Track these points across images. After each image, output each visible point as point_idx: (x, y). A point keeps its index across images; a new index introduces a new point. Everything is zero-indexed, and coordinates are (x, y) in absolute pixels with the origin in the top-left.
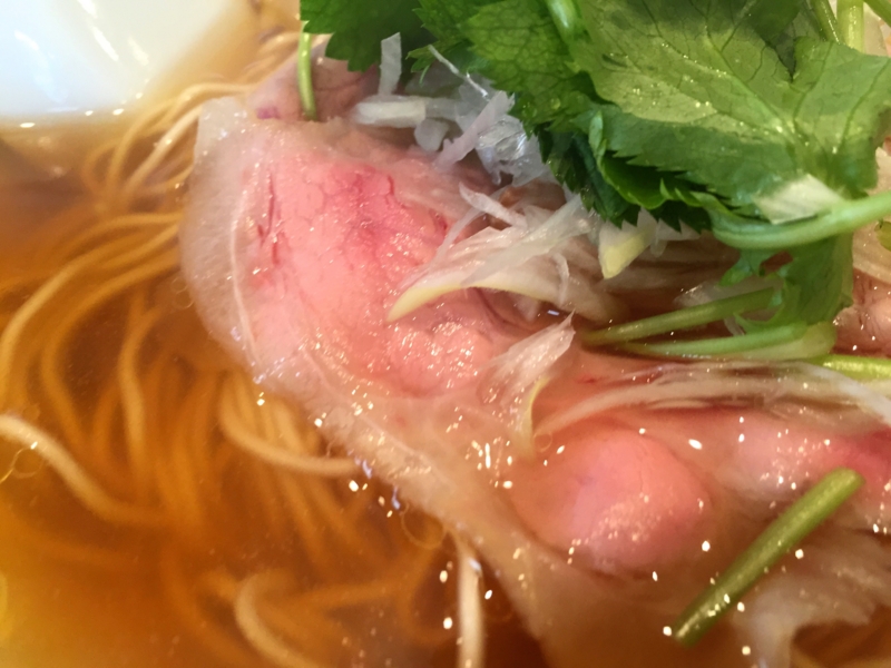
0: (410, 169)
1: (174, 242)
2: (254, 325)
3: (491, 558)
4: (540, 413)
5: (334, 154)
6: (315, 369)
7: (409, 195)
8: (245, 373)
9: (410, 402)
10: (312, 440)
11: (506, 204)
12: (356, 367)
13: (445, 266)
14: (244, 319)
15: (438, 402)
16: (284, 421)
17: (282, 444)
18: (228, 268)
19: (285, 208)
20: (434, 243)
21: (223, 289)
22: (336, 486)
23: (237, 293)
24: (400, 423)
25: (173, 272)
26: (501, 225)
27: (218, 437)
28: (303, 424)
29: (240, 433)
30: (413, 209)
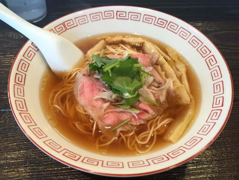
0: (98, 83)
1: (73, 88)
2: (80, 99)
3: (97, 122)
4: (105, 111)
5: (90, 81)
6: (85, 104)
7: (97, 87)
8: (79, 104)
9: (93, 108)
10: (84, 111)
11: (106, 89)
12: (89, 104)
13: (99, 95)
14: (79, 98)
15: (96, 108)
16: (82, 108)
17: (81, 111)
18: (78, 92)
19: (84, 86)
20: (99, 92)
21: (77, 94)
22: (86, 115)
23: (79, 95)
24: (92, 110)
25: (72, 91)
26: (105, 91)
27: (75, 109)
28: (83, 109)
29: (77, 109)
30: (97, 88)
